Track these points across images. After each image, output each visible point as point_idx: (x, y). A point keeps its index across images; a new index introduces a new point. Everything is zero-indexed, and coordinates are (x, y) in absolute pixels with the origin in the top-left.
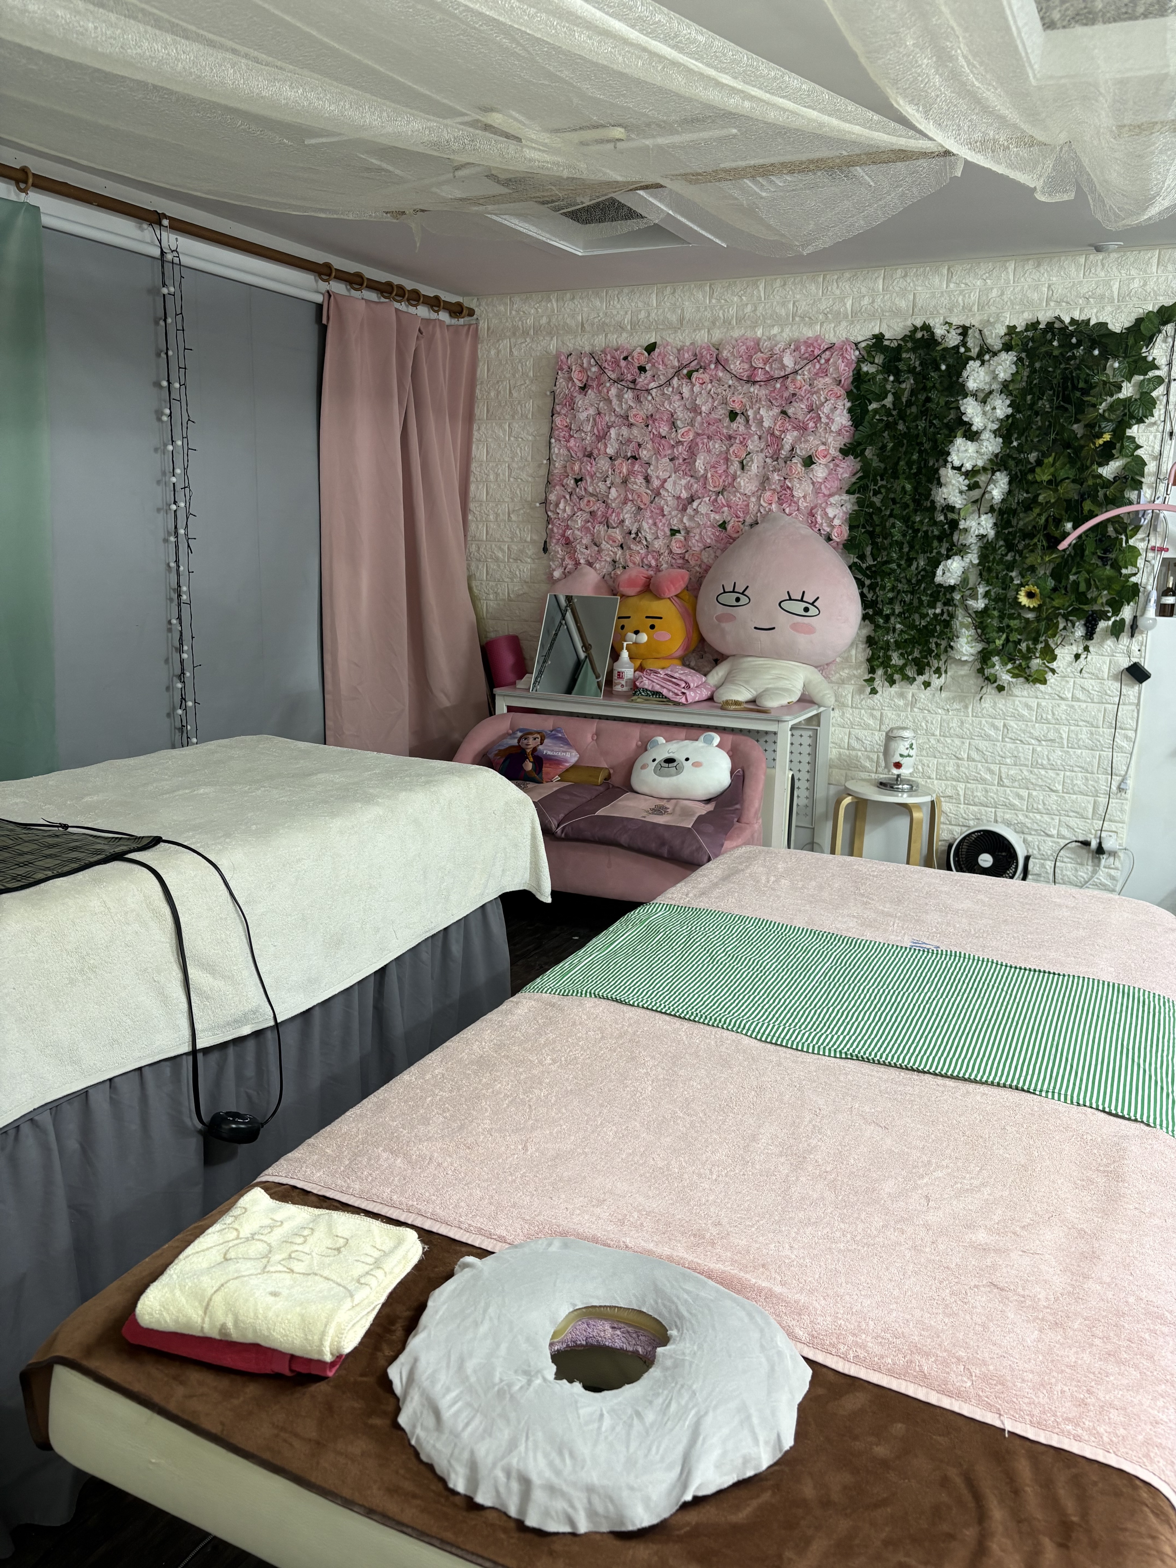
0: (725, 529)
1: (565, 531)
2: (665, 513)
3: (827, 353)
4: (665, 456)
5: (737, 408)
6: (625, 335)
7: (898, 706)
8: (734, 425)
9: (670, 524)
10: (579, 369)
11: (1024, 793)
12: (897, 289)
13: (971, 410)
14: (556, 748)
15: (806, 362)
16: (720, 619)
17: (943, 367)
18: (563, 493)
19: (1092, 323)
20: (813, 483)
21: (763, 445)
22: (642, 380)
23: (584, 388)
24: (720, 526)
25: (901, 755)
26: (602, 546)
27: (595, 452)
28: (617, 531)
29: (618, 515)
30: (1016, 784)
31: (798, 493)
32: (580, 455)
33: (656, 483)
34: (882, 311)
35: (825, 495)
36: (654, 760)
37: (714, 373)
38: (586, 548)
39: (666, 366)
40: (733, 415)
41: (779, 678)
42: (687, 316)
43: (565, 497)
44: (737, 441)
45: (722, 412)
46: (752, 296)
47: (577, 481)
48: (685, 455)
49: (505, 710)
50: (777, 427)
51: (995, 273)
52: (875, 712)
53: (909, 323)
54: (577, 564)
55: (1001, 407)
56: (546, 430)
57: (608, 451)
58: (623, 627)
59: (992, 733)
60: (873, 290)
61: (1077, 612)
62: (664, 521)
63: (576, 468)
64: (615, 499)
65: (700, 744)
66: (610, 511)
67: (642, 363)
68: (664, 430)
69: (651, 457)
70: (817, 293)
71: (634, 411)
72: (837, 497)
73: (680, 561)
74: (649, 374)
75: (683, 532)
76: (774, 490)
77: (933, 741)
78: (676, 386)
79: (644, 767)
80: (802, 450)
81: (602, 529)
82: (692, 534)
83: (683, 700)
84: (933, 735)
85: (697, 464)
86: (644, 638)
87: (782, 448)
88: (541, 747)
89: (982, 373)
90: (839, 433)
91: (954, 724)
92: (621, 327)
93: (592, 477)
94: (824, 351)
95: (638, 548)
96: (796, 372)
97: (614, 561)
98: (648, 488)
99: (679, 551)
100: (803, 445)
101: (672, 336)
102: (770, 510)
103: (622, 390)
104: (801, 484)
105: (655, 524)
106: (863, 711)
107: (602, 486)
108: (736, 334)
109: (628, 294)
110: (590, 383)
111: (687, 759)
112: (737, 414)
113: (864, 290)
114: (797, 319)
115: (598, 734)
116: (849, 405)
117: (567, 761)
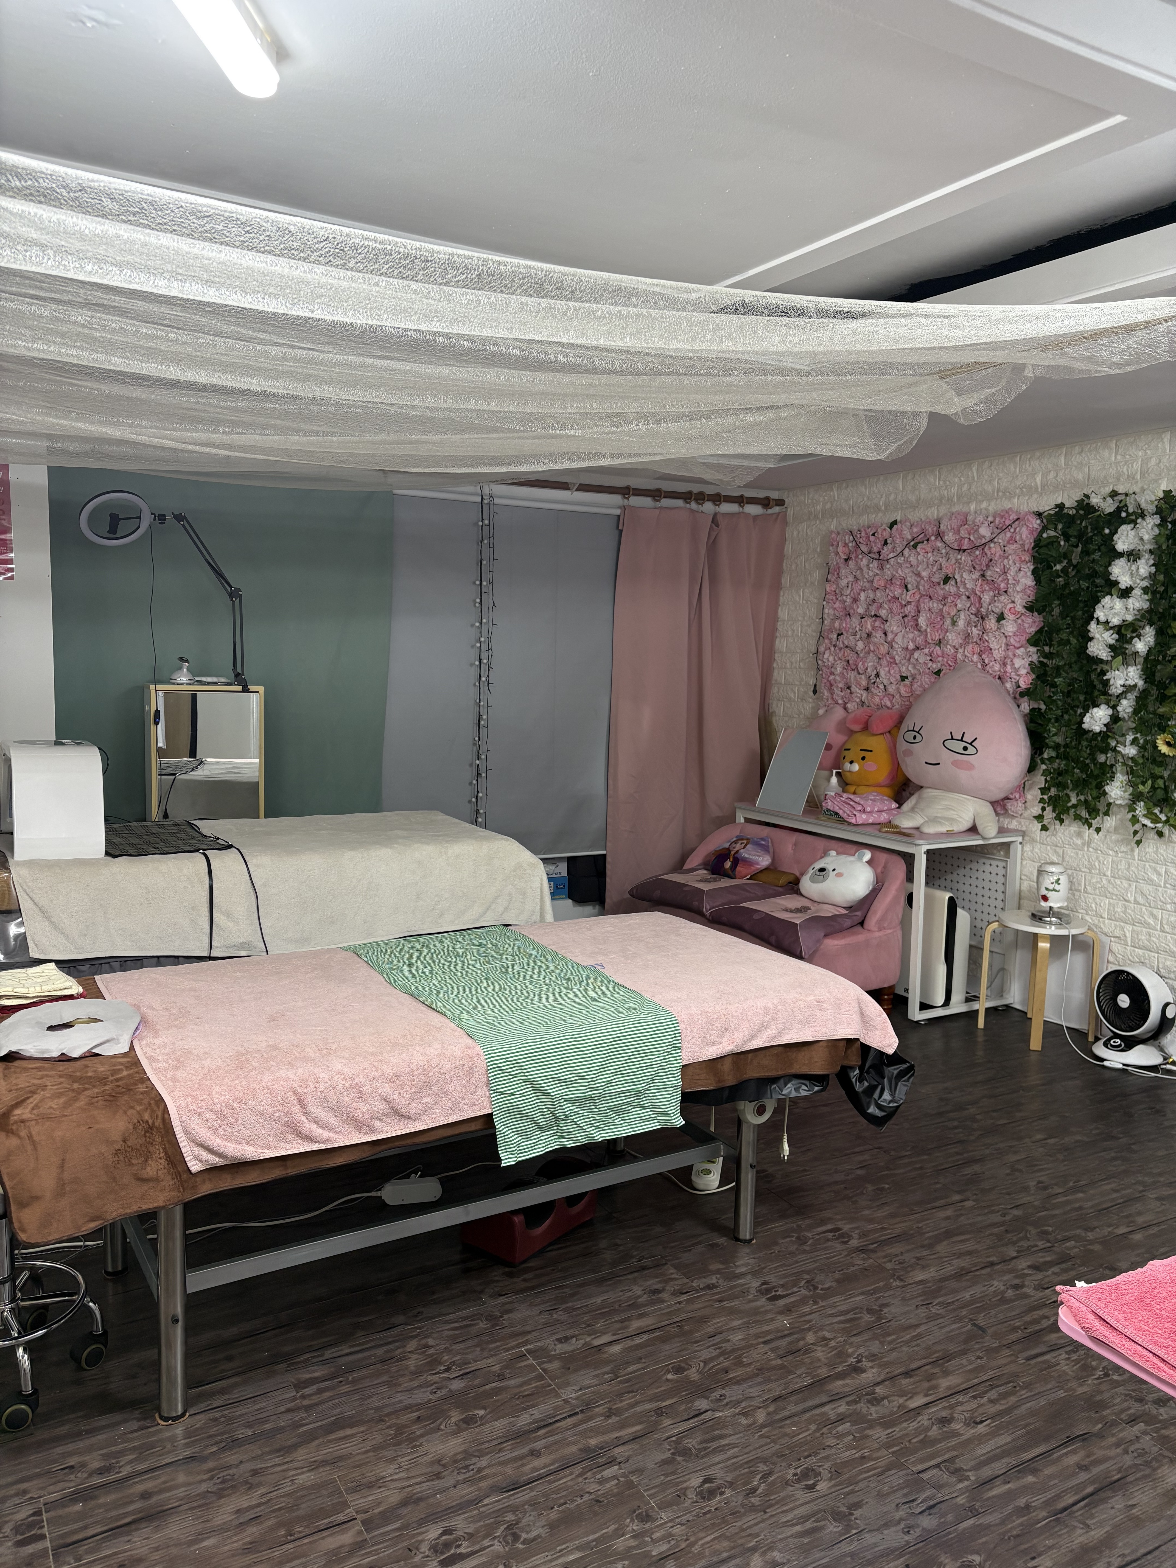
1: (828, 677)
2: (897, 662)
3: (1017, 522)
4: (898, 614)
5: (950, 573)
6: (880, 514)
7: (1076, 845)
8: (947, 587)
9: (900, 672)
10: (843, 544)
12: (1075, 463)
13: (1120, 569)
14: (757, 854)
15: (1000, 531)
17: (1107, 531)
18: (829, 645)
20: (1005, 636)
21: (968, 604)
22: (884, 551)
23: (846, 560)
24: (935, 674)
25: (1047, 889)
26: (853, 689)
27: (851, 612)
28: (863, 676)
29: (864, 663)
31: (994, 646)
32: (841, 614)
33: (891, 637)
34: (1065, 483)
35: (1015, 648)
37: (934, 544)
38: (842, 691)
39: (901, 539)
41: (948, 809)
42: (922, 496)
43: (830, 649)
44: (950, 601)
45: (939, 576)
46: (968, 476)
47: (838, 635)
48: (912, 613)
50: (978, 588)
51: (1153, 444)
52: (1058, 849)
53: (1078, 493)
54: (835, 703)
55: (1144, 567)
56: (821, 595)
57: (859, 610)
59: (1155, 877)
60: (1058, 464)
62: (896, 668)
63: (839, 624)
64: (862, 650)
66: (858, 660)
67: (885, 538)
68: (898, 592)
69: (888, 615)
70: (1015, 472)
71: (878, 578)
72: (1024, 649)
74: (890, 546)
75: (910, 679)
76: (975, 643)
77: (1104, 882)
78: (906, 555)
80: (997, 608)
81: (853, 674)
82: (915, 680)
83: (854, 821)
84: (1105, 875)
85: (921, 620)
86: (856, 767)
87: (981, 606)
89: (1130, 536)
90: (1024, 592)
91: (1123, 866)
92: (877, 509)
93: (847, 632)
94: (1014, 521)
95: (877, 691)
96: (992, 541)
97: (862, 702)
98: (885, 641)
100: (996, 604)
101: (909, 514)
103: (870, 561)
104: (995, 637)
105: (890, 671)
106: (1049, 848)
107: (853, 640)
108: (953, 509)
109: (883, 481)
110: (850, 556)
112: (949, 578)
113: (1049, 466)
114: (1000, 494)
115: (796, 846)
116: (1032, 567)
117: (758, 864)
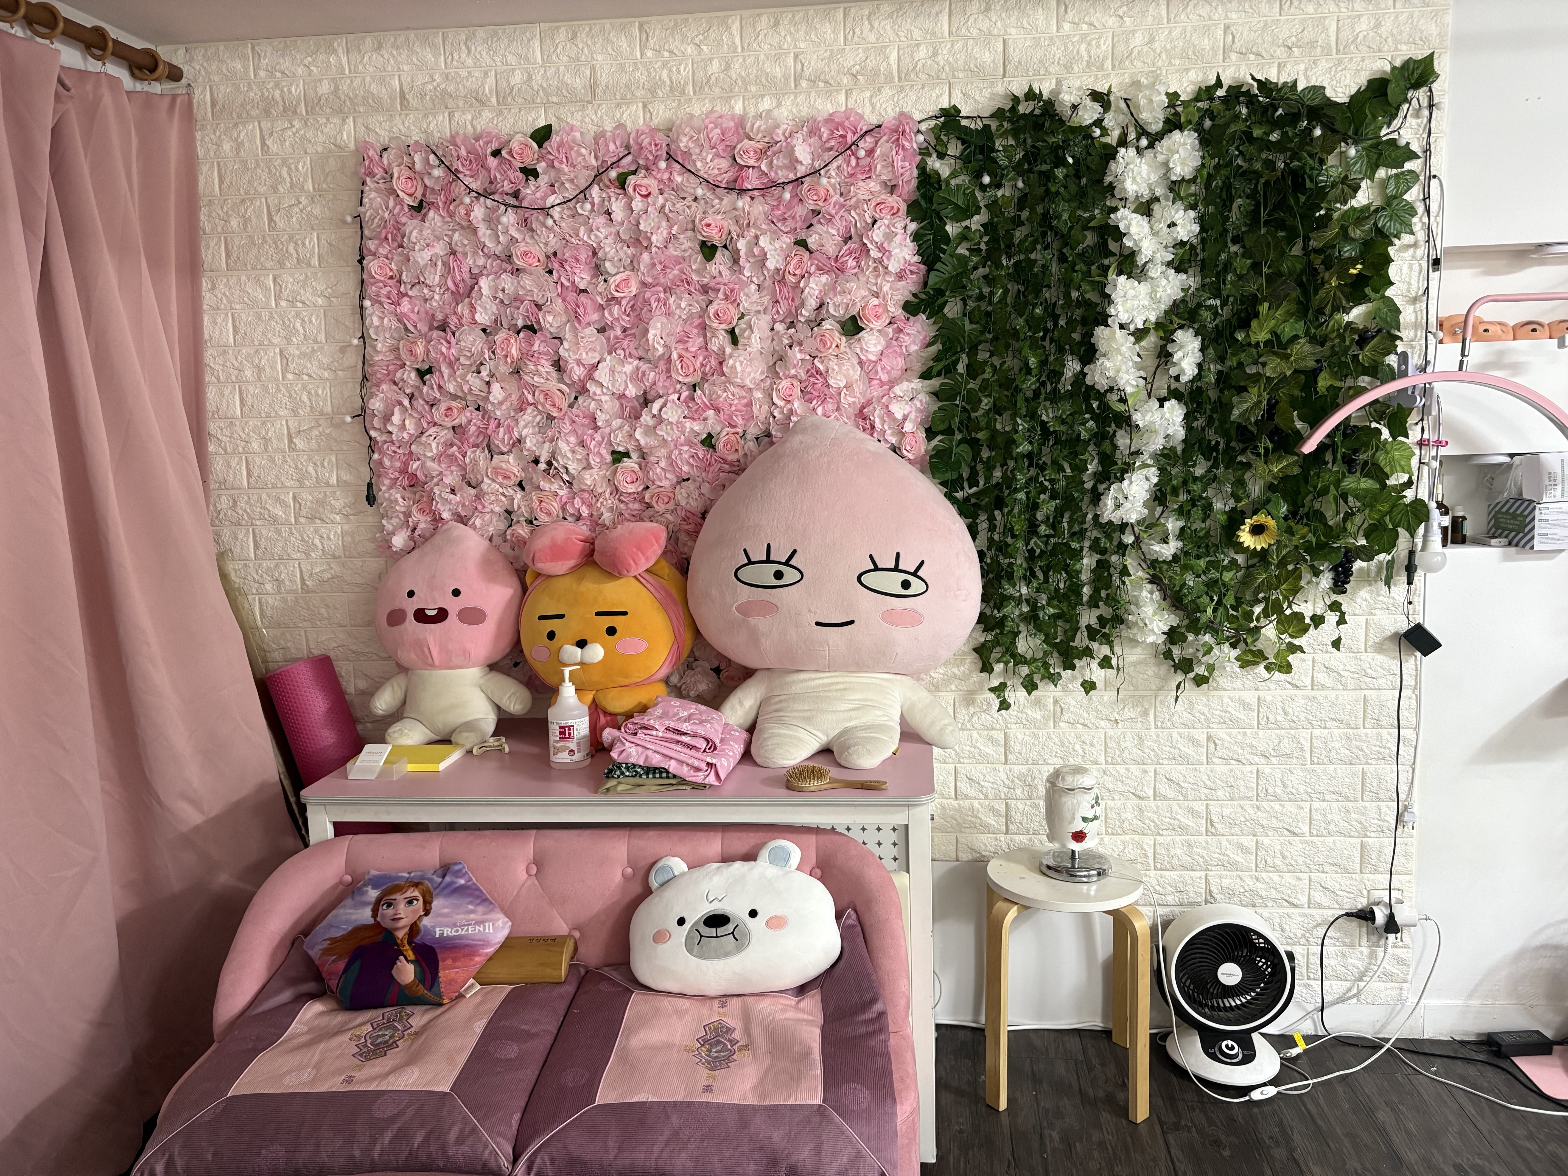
0: (713, 447)
1: (406, 464)
2: (599, 424)
3: (868, 139)
4: (589, 324)
5: (715, 237)
6: (487, 114)
7: (1032, 721)
8: (712, 268)
9: (609, 442)
10: (406, 173)
11: (1249, 842)
12: (975, 32)
13: (1132, 227)
14: (460, 918)
15: (833, 153)
16: (745, 610)
17: (1070, 160)
18: (395, 397)
19: (1300, 87)
20: (861, 363)
21: (766, 300)
22: (531, 192)
23: (419, 208)
24: (703, 442)
25: (1085, 819)
26: (484, 487)
27: (453, 321)
28: (511, 458)
29: (509, 430)
30: (1237, 829)
31: (837, 381)
32: (423, 327)
33: (578, 372)
34: (953, 69)
35: (883, 382)
36: (681, 922)
37: (666, 176)
38: (453, 491)
39: (574, 166)
40: (708, 250)
42: (603, 79)
43: (400, 403)
44: (721, 295)
45: (687, 244)
46: (720, 43)
47: (422, 374)
48: (626, 321)
49: (330, 832)
50: (791, 268)
51: (1139, 4)
52: (994, 733)
53: (1000, 89)
54: (437, 519)
55: (1182, 224)
56: (350, 286)
57: (478, 317)
58: (551, 635)
59: (1190, 751)
60: (934, 34)
61: (1319, 550)
62: (598, 437)
63: (420, 350)
64: (501, 403)
65: (763, 866)
66: (492, 425)
67: (528, 162)
68: (583, 278)
69: (561, 327)
70: (836, 39)
71: (522, 247)
72: (905, 385)
73: (637, 506)
74: (543, 180)
75: (634, 456)
76: (795, 377)
78: (597, 200)
79: (660, 937)
80: (837, 308)
81: (481, 456)
82: (653, 459)
83: (712, 779)
84: (1096, 763)
85: (650, 336)
86: (596, 652)
87: (802, 304)
88: (426, 922)
89: (1144, 167)
90: (900, 276)
91: (1129, 743)
92: (478, 100)
93: (451, 365)
94: (863, 136)
95: (555, 487)
96: (817, 172)
97: (509, 512)
98: (561, 380)
99: (631, 489)
100: (838, 299)
101: (578, 116)
102: (790, 411)
103: (494, 210)
104: (840, 366)
105: (582, 444)
106: (975, 734)
107: (474, 382)
108: (698, 109)
109: (485, 41)
110: (430, 198)
111: (753, 914)
112: (714, 248)
113: (917, 34)
114: (804, 84)
115: (539, 863)
116: (913, 227)
117: (486, 943)
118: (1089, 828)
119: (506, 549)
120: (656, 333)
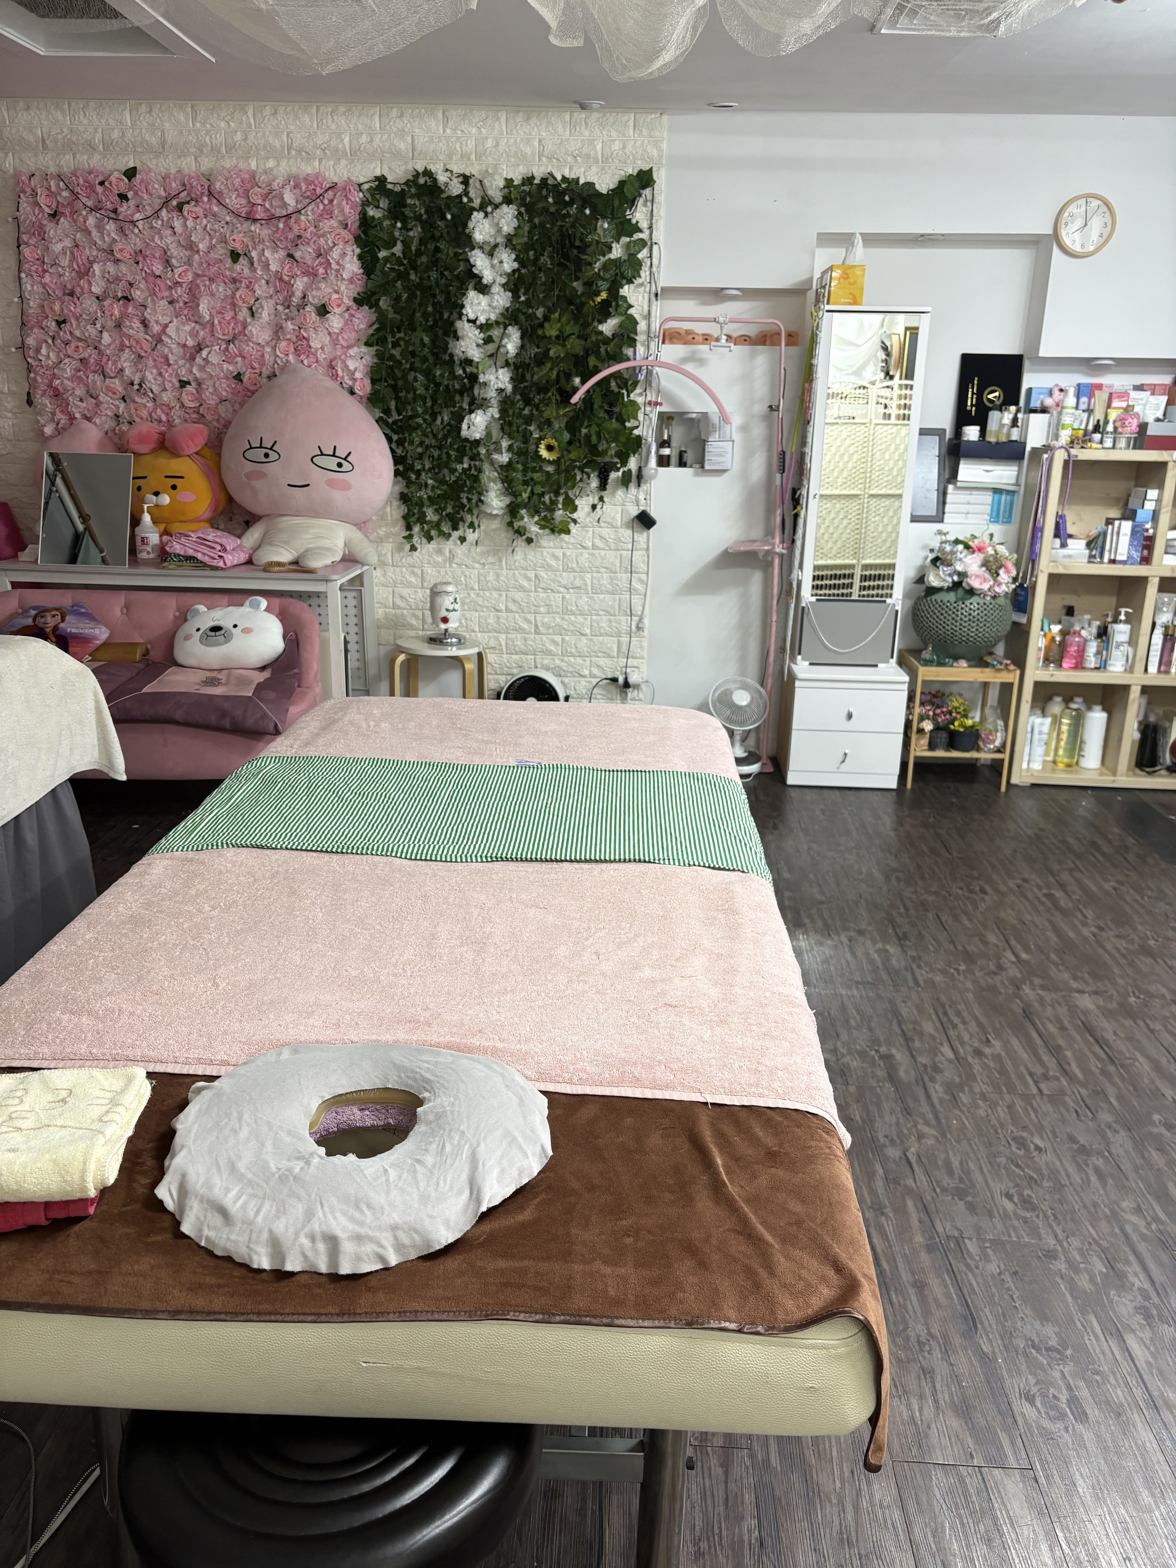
0: (241, 381)
1: (51, 381)
2: (171, 362)
3: (330, 192)
4: (163, 298)
5: (239, 248)
7: (437, 563)
8: (238, 267)
9: (177, 374)
10: (45, 192)
11: (558, 639)
12: (395, 129)
13: (480, 262)
14: (82, 625)
15: (308, 201)
16: (249, 476)
17: (449, 217)
18: (43, 337)
19: (582, 181)
20: (330, 334)
21: (272, 291)
22: (124, 209)
23: (54, 215)
24: (235, 377)
25: (447, 610)
26: (100, 398)
27: (78, 290)
28: (117, 381)
29: (115, 363)
30: (551, 631)
31: (315, 344)
32: (59, 293)
33: (156, 329)
34: (382, 152)
35: (343, 347)
36: (198, 630)
37: (208, 206)
38: (81, 400)
39: (151, 195)
40: (235, 256)
41: (319, 537)
42: (169, 139)
43: (46, 342)
44: (243, 285)
45: (222, 251)
46: (241, 122)
47: (59, 323)
48: (186, 298)
49: (9, 587)
50: (285, 272)
51: (489, 121)
52: (415, 570)
53: (410, 167)
54: (72, 418)
55: (508, 262)
56: (12, 263)
57: (93, 289)
58: (139, 489)
59: (525, 583)
60: (370, 127)
61: (590, 464)
62: (170, 370)
63: (57, 308)
64: (109, 345)
65: (246, 609)
66: (105, 359)
67: (123, 190)
68: (158, 268)
69: (146, 299)
70: (312, 126)
71: (119, 246)
72: (355, 349)
73: (195, 416)
74: (132, 203)
75: (194, 384)
76: (289, 340)
77: (473, 595)
78: (165, 219)
79: (187, 638)
80: (315, 298)
81: (98, 378)
82: (204, 387)
83: (221, 564)
84: (473, 589)
85: (201, 308)
86: (165, 499)
87: (293, 295)
88: (62, 625)
89: (487, 226)
90: (351, 281)
91: (491, 577)
92: (90, 146)
93: (77, 319)
94: (327, 190)
95: (144, 401)
96: (299, 212)
97: (117, 416)
98: (147, 333)
99: (192, 405)
100: (314, 293)
101: (154, 162)
102: (287, 361)
103: (101, 220)
104: (317, 334)
105: (160, 374)
106: (404, 570)
107: (92, 331)
108: (228, 163)
109: (95, 109)
110: (61, 209)
111: (235, 626)
112: (238, 255)
113: (360, 127)
114: (293, 152)
115: (127, 606)
116: (358, 251)
117: (97, 639)
118: (450, 615)
119: (116, 440)
120: (204, 308)
